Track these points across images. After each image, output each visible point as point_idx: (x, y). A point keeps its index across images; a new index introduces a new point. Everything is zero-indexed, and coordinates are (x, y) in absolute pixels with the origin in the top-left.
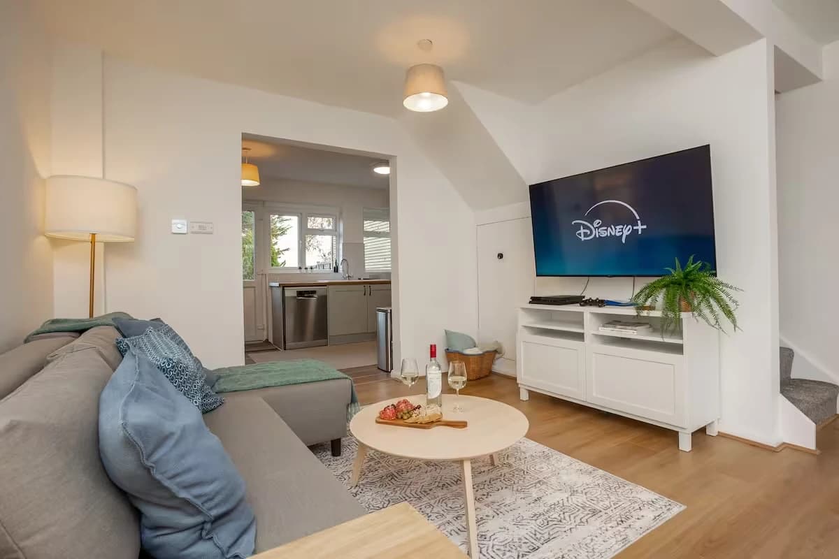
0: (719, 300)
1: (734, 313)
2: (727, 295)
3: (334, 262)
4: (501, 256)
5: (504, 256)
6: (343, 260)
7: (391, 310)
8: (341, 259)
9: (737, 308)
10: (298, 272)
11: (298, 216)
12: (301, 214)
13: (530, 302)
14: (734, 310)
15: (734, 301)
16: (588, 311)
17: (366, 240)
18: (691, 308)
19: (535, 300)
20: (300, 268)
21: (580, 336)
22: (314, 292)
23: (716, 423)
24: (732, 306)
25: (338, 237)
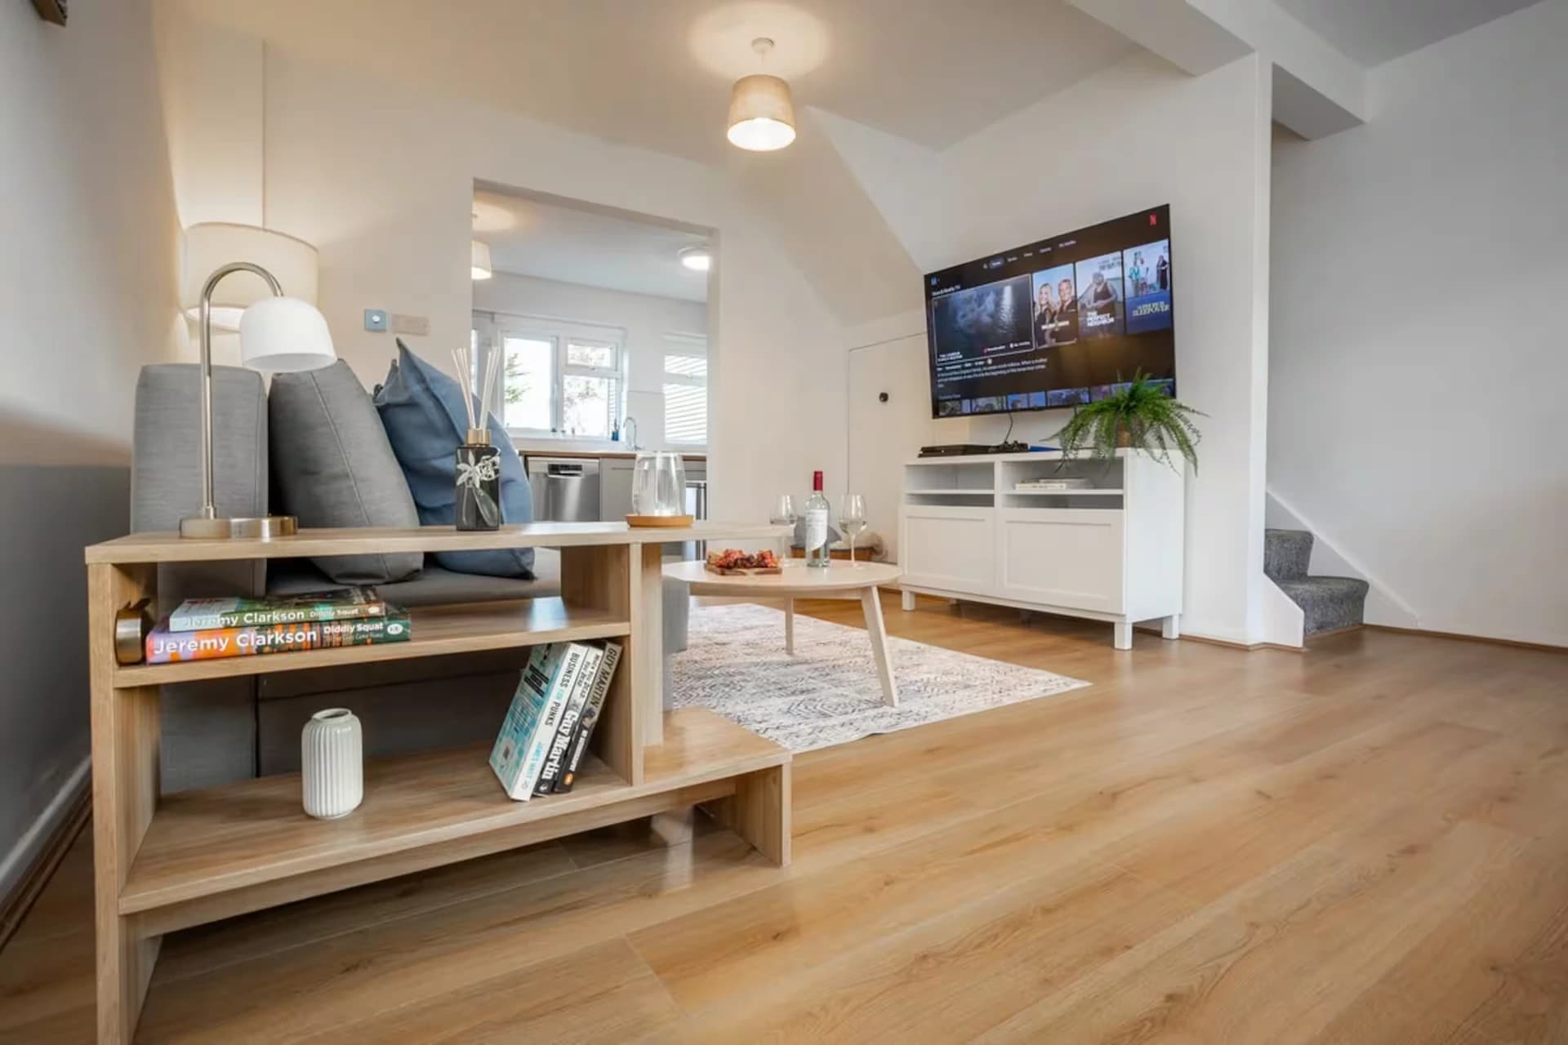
0: (1174, 428)
1: (1196, 449)
2: (1186, 422)
3: (613, 423)
4: (884, 397)
5: (890, 397)
6: (629, 418)
7: (705, 484)
8: (624, 417)
9: (1199, 441)
10: (551, 436)
11: (552, 342)
12: (558, 338)
13: (920, 456)
14: (1196, 444)
15: (1195, 431)
16: (998, 459)
17: (669, 389)
18: (1137, 441)
19: (928, 452)
20: (554, 431)
21: (988, 501)
22: (578, 468)
23: (1176, 619)
24: (1193, 438)
25: (620, 380)
